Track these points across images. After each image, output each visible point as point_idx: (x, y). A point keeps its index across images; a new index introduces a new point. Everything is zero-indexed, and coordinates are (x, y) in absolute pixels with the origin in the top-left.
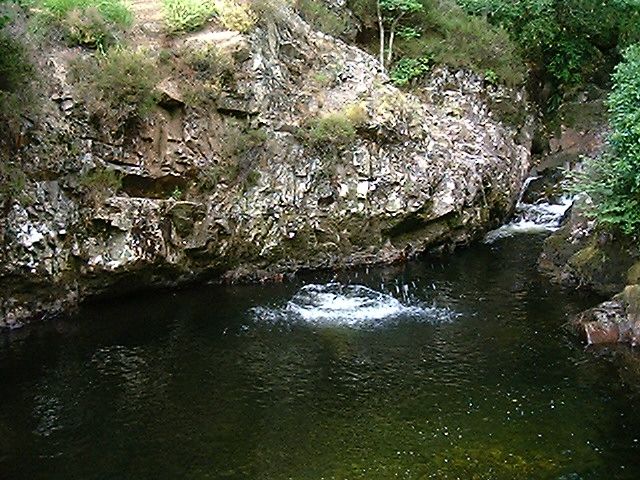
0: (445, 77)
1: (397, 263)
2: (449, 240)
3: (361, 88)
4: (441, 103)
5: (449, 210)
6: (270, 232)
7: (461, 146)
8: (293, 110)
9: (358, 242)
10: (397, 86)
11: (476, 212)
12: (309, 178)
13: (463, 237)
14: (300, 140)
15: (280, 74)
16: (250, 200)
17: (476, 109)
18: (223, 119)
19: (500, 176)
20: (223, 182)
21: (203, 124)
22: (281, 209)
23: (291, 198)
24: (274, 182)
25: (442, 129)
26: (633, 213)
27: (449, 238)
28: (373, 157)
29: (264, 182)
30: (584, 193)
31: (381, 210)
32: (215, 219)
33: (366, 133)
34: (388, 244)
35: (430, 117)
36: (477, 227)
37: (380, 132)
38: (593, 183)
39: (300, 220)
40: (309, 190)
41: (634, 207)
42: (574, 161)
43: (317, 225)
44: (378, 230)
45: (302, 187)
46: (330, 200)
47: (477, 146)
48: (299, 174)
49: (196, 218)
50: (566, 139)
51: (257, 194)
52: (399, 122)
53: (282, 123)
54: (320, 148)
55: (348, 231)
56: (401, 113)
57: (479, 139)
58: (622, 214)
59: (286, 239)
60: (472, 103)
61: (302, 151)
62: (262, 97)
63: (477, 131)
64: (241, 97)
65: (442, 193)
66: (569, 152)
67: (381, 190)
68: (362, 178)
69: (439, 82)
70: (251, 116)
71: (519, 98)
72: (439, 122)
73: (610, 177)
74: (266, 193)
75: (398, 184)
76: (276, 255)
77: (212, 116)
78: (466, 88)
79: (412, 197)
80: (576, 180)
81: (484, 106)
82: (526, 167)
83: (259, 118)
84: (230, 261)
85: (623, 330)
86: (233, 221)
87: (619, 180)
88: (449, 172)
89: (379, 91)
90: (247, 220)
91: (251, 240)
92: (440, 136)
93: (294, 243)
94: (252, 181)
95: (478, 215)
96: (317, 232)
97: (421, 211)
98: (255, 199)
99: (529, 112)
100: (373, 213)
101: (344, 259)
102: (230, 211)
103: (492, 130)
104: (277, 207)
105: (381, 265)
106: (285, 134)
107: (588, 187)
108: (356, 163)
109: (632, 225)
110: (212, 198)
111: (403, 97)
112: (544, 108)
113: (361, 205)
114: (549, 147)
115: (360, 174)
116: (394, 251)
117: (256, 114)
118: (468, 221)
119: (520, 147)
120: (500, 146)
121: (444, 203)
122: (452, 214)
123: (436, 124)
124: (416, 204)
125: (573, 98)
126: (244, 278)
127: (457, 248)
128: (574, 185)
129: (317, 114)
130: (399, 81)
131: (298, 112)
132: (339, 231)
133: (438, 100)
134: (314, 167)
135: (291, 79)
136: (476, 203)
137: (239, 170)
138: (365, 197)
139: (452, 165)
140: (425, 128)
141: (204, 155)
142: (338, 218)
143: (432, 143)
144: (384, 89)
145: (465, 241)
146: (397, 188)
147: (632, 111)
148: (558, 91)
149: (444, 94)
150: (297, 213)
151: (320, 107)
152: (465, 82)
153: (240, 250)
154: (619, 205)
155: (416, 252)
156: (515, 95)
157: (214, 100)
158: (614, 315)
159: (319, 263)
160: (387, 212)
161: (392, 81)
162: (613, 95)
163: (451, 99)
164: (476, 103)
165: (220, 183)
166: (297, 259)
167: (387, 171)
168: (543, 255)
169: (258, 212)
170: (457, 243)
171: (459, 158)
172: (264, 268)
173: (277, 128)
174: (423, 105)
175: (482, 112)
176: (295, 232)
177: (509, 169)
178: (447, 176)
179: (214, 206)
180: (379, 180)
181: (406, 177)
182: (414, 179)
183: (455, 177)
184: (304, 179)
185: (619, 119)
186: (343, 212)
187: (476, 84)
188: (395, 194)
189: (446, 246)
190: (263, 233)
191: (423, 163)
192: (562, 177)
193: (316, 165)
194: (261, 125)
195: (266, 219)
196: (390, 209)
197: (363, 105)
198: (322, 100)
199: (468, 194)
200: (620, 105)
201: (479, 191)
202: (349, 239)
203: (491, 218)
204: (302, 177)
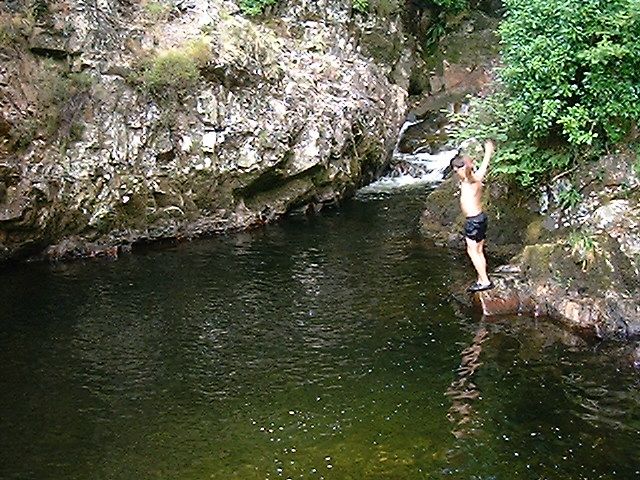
0: (304, 5)
1: (253, 228)
2: (314, 200)
3: (205, 19)
4: (301, 36)
5: (313, 164)
6: (100, 197)
7: (325, 87)
8: (123, 48)
9: (205, 204)
10: (248, 16)
11: (345, 165)
12: (144, 128)
13: (330, 194)
14: (133, 85)
15: (105, 5)
16: (73, 159)
17: (342, 43)
18: (37, 61)
19: (373, 123)
20: (41, 138)
21: (12, 67)
22: (112, 169)
23: (123, 155)
24: (102, 135)
25: (302, 67)
26: (531, 161)
27: (313, 197)
28: (221, 103)
29: (91, 134)
30: (473, 140)
31: (233, 166)
32: (33, 183)
33: (212, 74)
34: (242, 205)
35: (288, 54)
36: (348, 182)
37: (228, 72)
38: (484, 127)
39: (136, 181)
40: (145, 144)
41: (532, 154)
42: (460, 101)
43: (156, 186)
44: (230, 190)
45: (136, 141)
46: (170, 156)
47: (343, 87)
48: (133, 126)
49: (9, 182)
50: (449, 76)
51: (82, 151)
52: (251, 59)
53: (110, 64)
54: (157, 94)
55: (193, 191)
56: (253, 49)
57: (347, 78)
58: (518, 162)
59: (120, 205)
60: (337, 36)
61: (135, 98)
62: (85, 33)
63: (343, 69)
64: (60, 34)
65: (303, 143)
66: (454, 91)
67: (231, 143)
68: (207, 128)
69: (297, 11)
70: (72, 56)
71: (393, 29)
72: (298, 60)
73: (504, 121)
74: (94, 149)
75: (251, 134)
76: (107, 224)
77: (25, 57)
78: (329, 18)
79: (269, 149)
80: (462, 124)
81: (352, 39)
82: (403, 111)
83: (81, 58)
84: (52, 234)
85: (523, 297)
86: (54, 185)
87: (515, 123)
88: (311, 118)
89: (226, 22)
90: (72, 183)
91: (76, 206)
92: (300, 75)
93: (129, 209)
94: (76, 135)
95: (348, 169)
96: (156, 194)
97: (281, 165)
98: (80, 156)
99: (406, 45)
100: (222, 170)
101: (190, 226)
102: (50, 173)
103: (362, 67)
104: (107, 166)
105: (233, 231)
106: (114, 77)
107: (478, 132)
108: (200, 111)
109: (531, 175)
110: (27, 158)
111: (254, 29)
112: (423, 39)
113: (208, 161)
114: (429, 86)
115: (206, 124)
116: (251, 214)
117: (78, 54)
118: (336, 176)
119: (395, 87)
120: (372, 86)
121: (307, 155)
122: (317, 168)
123: (295, 62)
124: (274, 158)
125: (457, 28)
126: (71, 253)
127: (324, 209)
128: (461, 130)
129: (152, 52)
130: (249, 10)
131: (128, 50)
132: (182, 192)
133: (297, 33)
134: (149, 116)
135: (119, 11)
136: (344, 154)
137: (59, 123)
138: (212, 151)
139: (315, 109)
140: (283, 66)
141: (15, 106)
142: (181, 177)
143: (292, 84)
144: (231, 21)
145: (333, 199)
146: (250, 139)
147: (527, 42)
148: (439, 19)
149: (304, 25)
150: (132, 172)
151: (156, 44)
152: (329, 11)
153: (65, 220)
154: (514, 152)
155: (276, 214)
156: (388, 26)
157: (26, 37)
158: (512, 281)
159: (160, 231)
160: (240, 167)
161: (241, 11)
162: (505, 24)
163: (313, 31)
164: (342, 36)
165: (37, 139)
166: (134, 227)
167: (237, 118)
168: (427, 213)
169: (85, 173)
170: (324, 202)
171: (324, 102)
172: (93, 241)
173: (106, 70)
174: (280, 40)
175: (350, 47)
176: (128, 195)
177: (382, 114)
178: (310, 124)
179: (30, 167)
180: (228, 130)
181: (261, 126)
182: (270, 128)
183: (318, 124)
184: (139, 132)
185: (513, 52)
186: (186, 170)
187: (342, 13)
188: (248, 146)
189: (311, 207)
190: (91, 199)
191: (280, 108)
192: (446, 122)
193: (153, 114)
194: (85, 66)
195: (94, 181)
196: (242, 163)
197: (207, 40)
198: (157, 35)
199: (334, 143)
200: (513, 35)
201: (348, 140)
202: (195, 201)
203: (364, 170)
204: (136, 129)
